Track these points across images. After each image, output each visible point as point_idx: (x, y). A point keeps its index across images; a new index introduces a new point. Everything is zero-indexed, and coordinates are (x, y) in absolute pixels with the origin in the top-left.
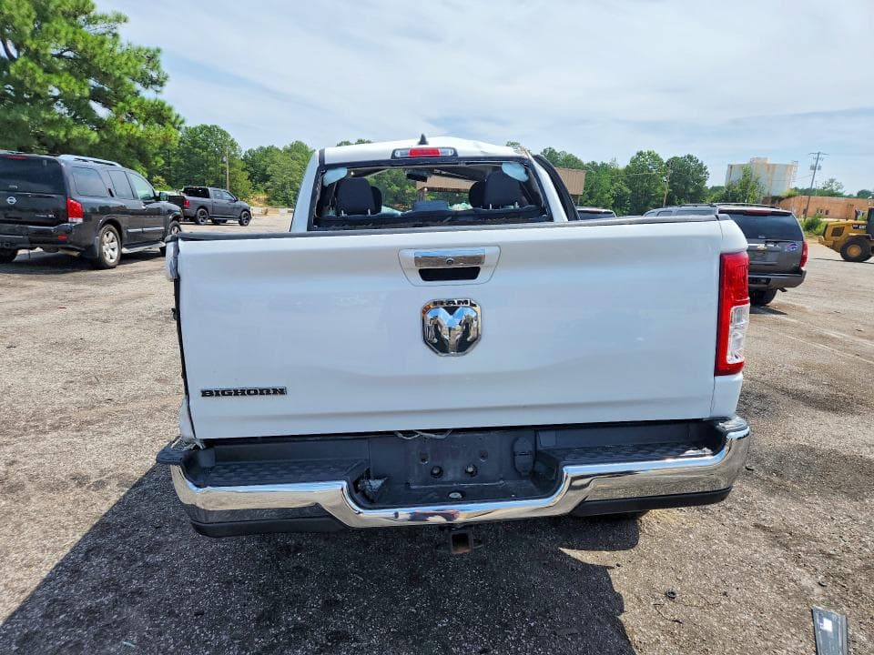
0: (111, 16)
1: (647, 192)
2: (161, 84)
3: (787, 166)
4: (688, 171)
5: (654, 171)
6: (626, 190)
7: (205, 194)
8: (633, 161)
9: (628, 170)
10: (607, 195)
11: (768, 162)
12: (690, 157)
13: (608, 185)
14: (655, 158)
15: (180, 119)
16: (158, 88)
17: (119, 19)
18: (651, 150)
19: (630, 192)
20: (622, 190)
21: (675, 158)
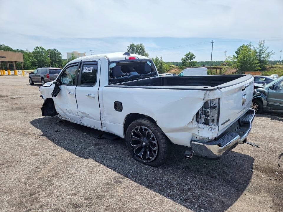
1: (43, 61)
3: (83, 54)
4: (55, 54)
5: (43, 54)
6: (35, 60)
8: (35, 50)
9: (33, 53)
10: (28, 62)
11: (78, 52)
12: (55, 50)
13: (28, 58)
14: (43, 49)
18: (41, 46)
19: (36, 61)
20: (33, 60)
21: (49, 49)
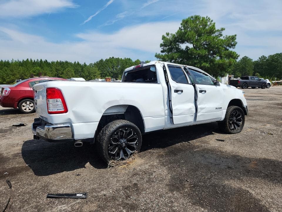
0: (220, 29)
2: (235, 45)
7: (247, 78)
15: (238, 55)
16: (234, 47)
17: (223, 29)
